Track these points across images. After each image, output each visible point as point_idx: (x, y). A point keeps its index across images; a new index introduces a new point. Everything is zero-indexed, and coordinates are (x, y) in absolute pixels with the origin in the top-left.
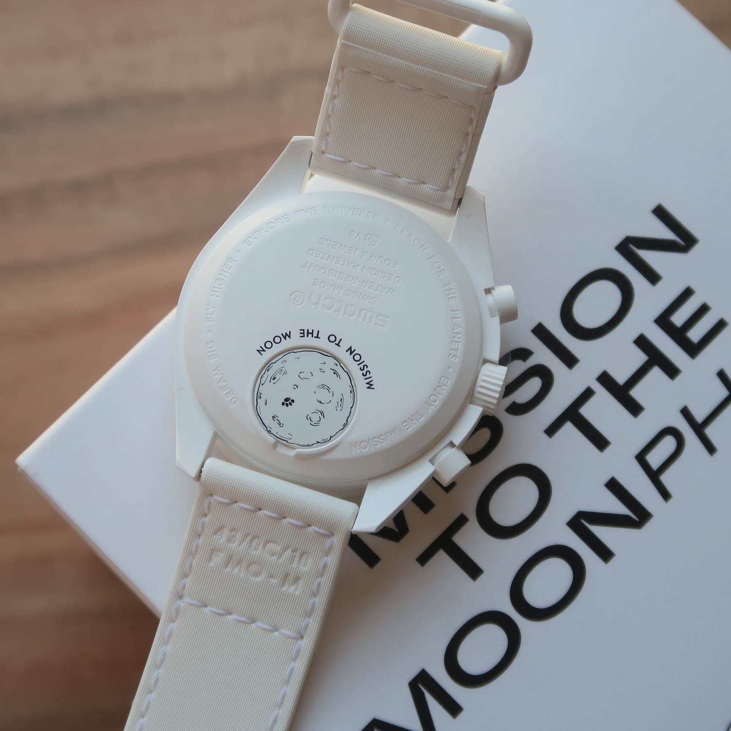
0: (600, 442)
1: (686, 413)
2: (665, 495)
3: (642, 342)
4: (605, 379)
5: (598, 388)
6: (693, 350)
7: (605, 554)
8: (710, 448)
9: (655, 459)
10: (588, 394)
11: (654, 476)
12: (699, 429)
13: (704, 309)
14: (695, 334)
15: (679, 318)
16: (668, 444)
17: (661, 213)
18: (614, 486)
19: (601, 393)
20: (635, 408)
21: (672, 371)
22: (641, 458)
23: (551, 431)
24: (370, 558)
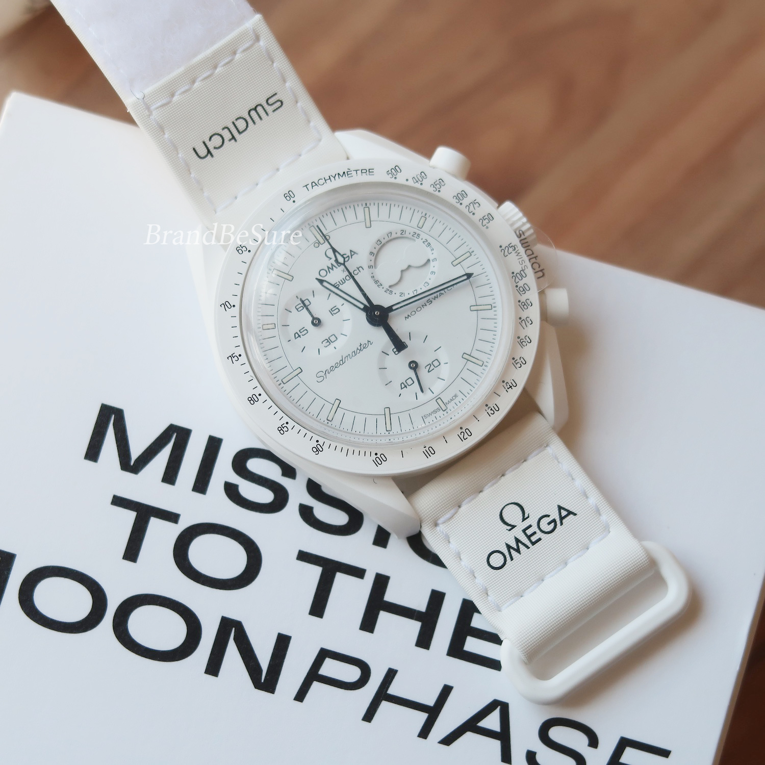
0: (318, 608)
1: (391, 674)
2: (300, 696)
3: (437, 599)
4: (381, 582)
5: (369, 579)
6: (456, 650)
7: (213, 667)
8: (369, 716)
9: (330, 668)
10: (359, 573)
11: (313, 675)
12: (382, 695)
14: (472, 645)
15: (479, 621)
16: (352, 674)
18: (283, 643)
19: (365, 586)
20: (368, 624)
21: (424, 641)
22: (324, 654)
23: (304, 556)
24: (93, 453)
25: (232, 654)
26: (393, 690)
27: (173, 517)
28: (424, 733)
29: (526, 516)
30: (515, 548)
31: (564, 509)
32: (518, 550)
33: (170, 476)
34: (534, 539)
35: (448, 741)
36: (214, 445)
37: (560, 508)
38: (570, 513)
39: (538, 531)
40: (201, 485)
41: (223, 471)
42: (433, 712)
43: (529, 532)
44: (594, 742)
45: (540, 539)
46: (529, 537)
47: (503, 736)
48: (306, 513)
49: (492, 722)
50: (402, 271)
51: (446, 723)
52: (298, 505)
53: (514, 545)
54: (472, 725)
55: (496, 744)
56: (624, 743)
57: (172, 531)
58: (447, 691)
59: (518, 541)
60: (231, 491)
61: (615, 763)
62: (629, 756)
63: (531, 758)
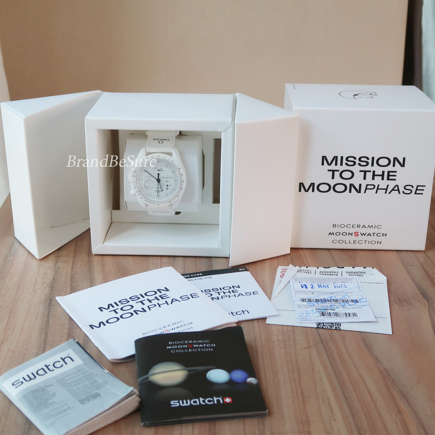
0: (365, 178)
1: (379, 185)
2: (365, 192)
3: (383, 172)
4: (374, 172)
5: (372, 172)
6: (388, 179)
7: (350, 192)
8: (376, 193)
9: (368, 187)
10: (370, 171)
11: (366, 189)
12: (378, 189)
13: (395, 176)
14: (390, 178)
15: (391, 174)
16: (372, 187)
17: (404, 159)
18: (360, 185)
19: (372, 173)
20: (373, 179)
21: (383, 179)
22: (367, 185)
23: (360, 171)
24: (323, 164)
25: (353, 189)
27: (338, 171)
28: (386, 193)
33: (336, 164)
35: (390, 193)
36: (342, 158)
40: (341, 164)
41: (344, 161)
42: (386, 189)
44: (413, 187)
47: (398, 190)
48: (359, 164)
49: (396, 188)
51: (389, 191)
54: (393, 190)
55: (397, 192)
56: (418, 186)
57: (339, 173)
58: (388, 186)
60: (347, 164)
61: (417, 190)
62: (419, 188)
63: (403, 192)
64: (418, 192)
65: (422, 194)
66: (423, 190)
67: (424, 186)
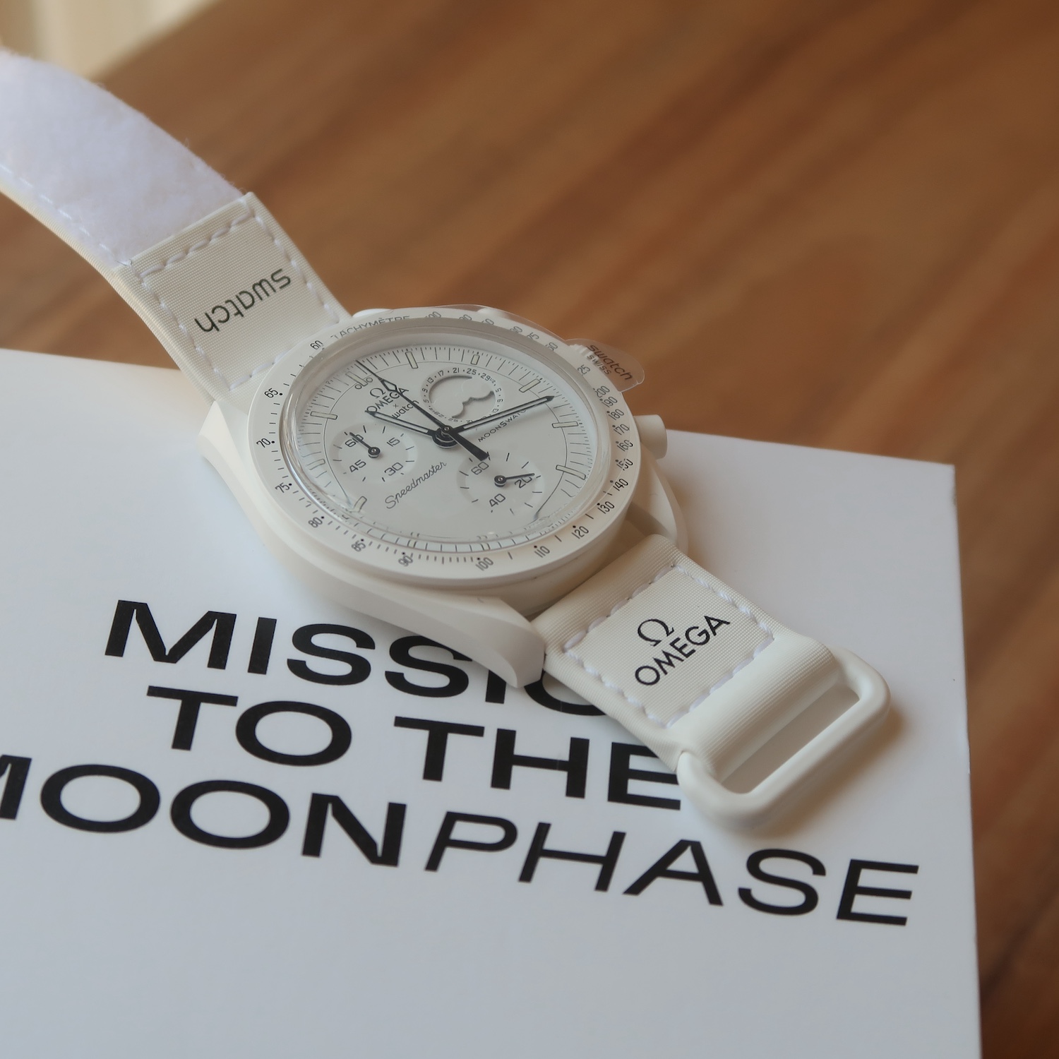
0: (433, 771)
1: (543, 830)
2: (433, 864)
4: (506, 737)
5: (490, 740)
6: (617, 793)
8: (526, 875)
9: (461, 831)
10: (478, 731)
11: (444, 841)
12: (537, 851)
13: (669, 778)
14: (637, 787)
15: (638, 763)
16: (493, 834)
18: (396, 814)
19: (488, 744)
20: (501, 779)
22: (451, 819)
23: (402, 723)
24: (116, 646)
25: (333, 830)
26: (549, 844)
27: (231, 701)
28: (602, 885)
29: (670, 630)
30: (666, 661)
31: (713, 619)
32: (670, 664)
33: (218, 659)
34: (686, 651)
35: (636, 888)
36: (266, 629)
37: (708, 619)
38: (721, 622)
39: (687, 642)
40: (259, 663)
41: (283, 649)
42: (608, 862)
43: (678, 645)
44: (818, 869)
45: (693, 651)
46: (680, 650)
47: (704, 875)
48: (396, 680)
49: (686, 862)
50: (465, 404)
51: (626, 872)
52: (384, 673)
53: (663, 658)
54: (661, 869)
55: (698, 888)
56: (856, 867)
57: (232, 715)
58: (618, 839)
59: (667, 655)
60: (298, 668)
61: (852, 888)
62: (868, 878)
63: (745, 895)
64: (862, 904)
65: (901, 921)
66: (906, 895)
67: (912, 869)
